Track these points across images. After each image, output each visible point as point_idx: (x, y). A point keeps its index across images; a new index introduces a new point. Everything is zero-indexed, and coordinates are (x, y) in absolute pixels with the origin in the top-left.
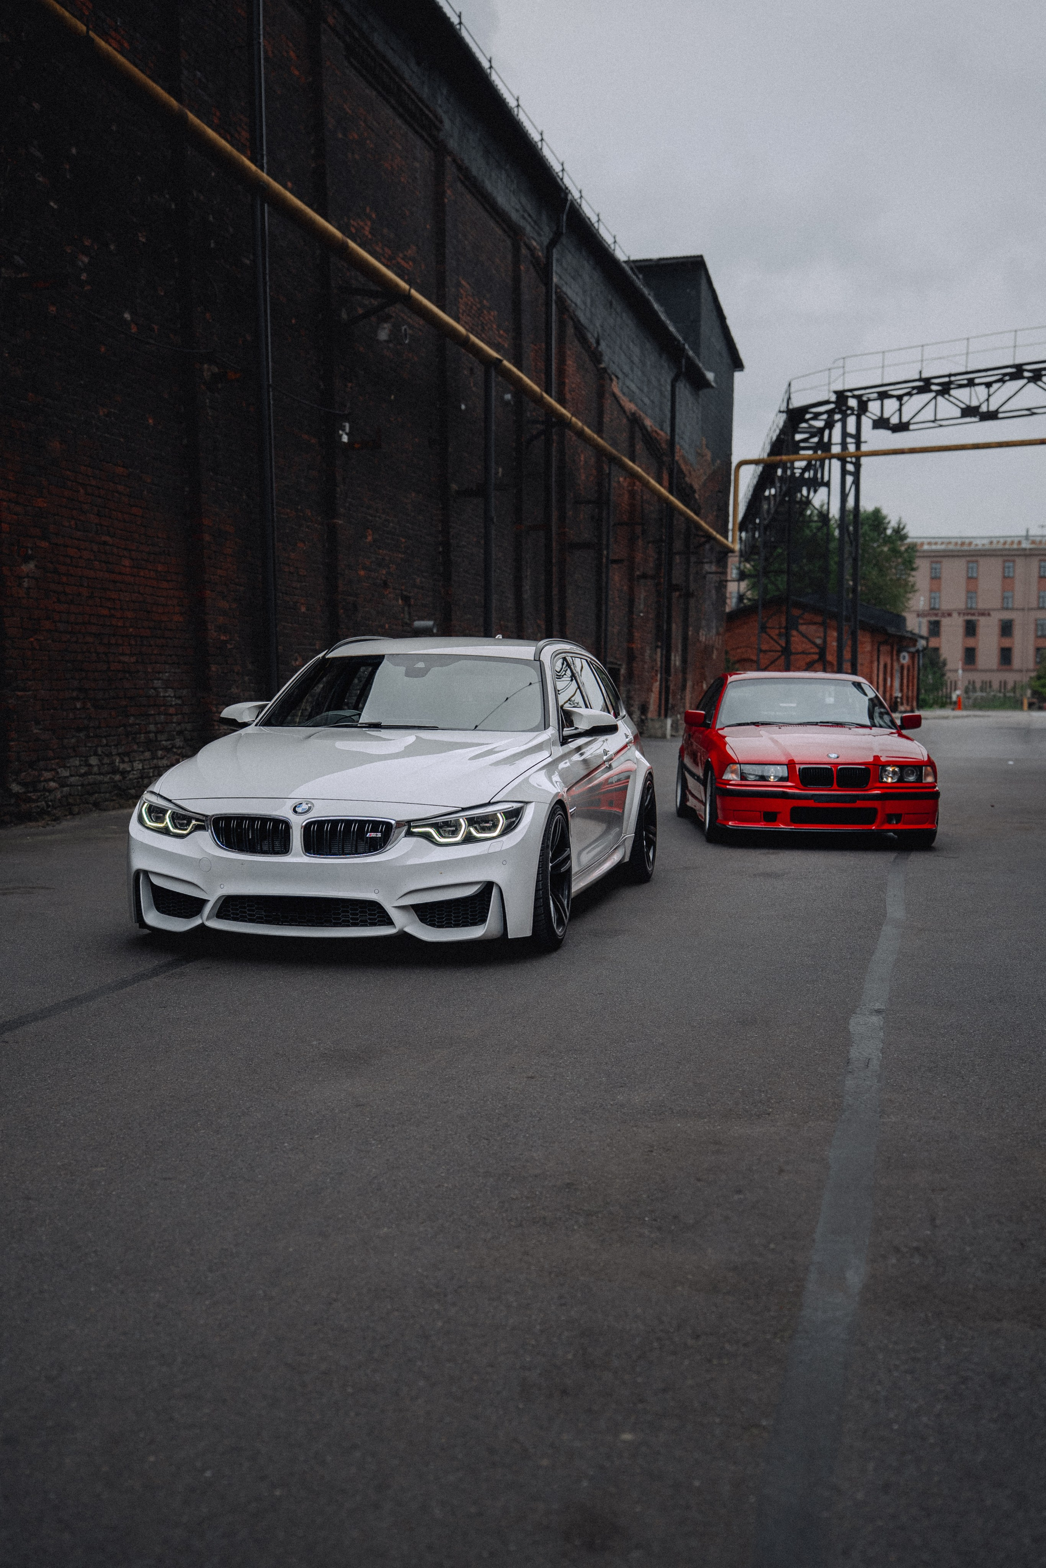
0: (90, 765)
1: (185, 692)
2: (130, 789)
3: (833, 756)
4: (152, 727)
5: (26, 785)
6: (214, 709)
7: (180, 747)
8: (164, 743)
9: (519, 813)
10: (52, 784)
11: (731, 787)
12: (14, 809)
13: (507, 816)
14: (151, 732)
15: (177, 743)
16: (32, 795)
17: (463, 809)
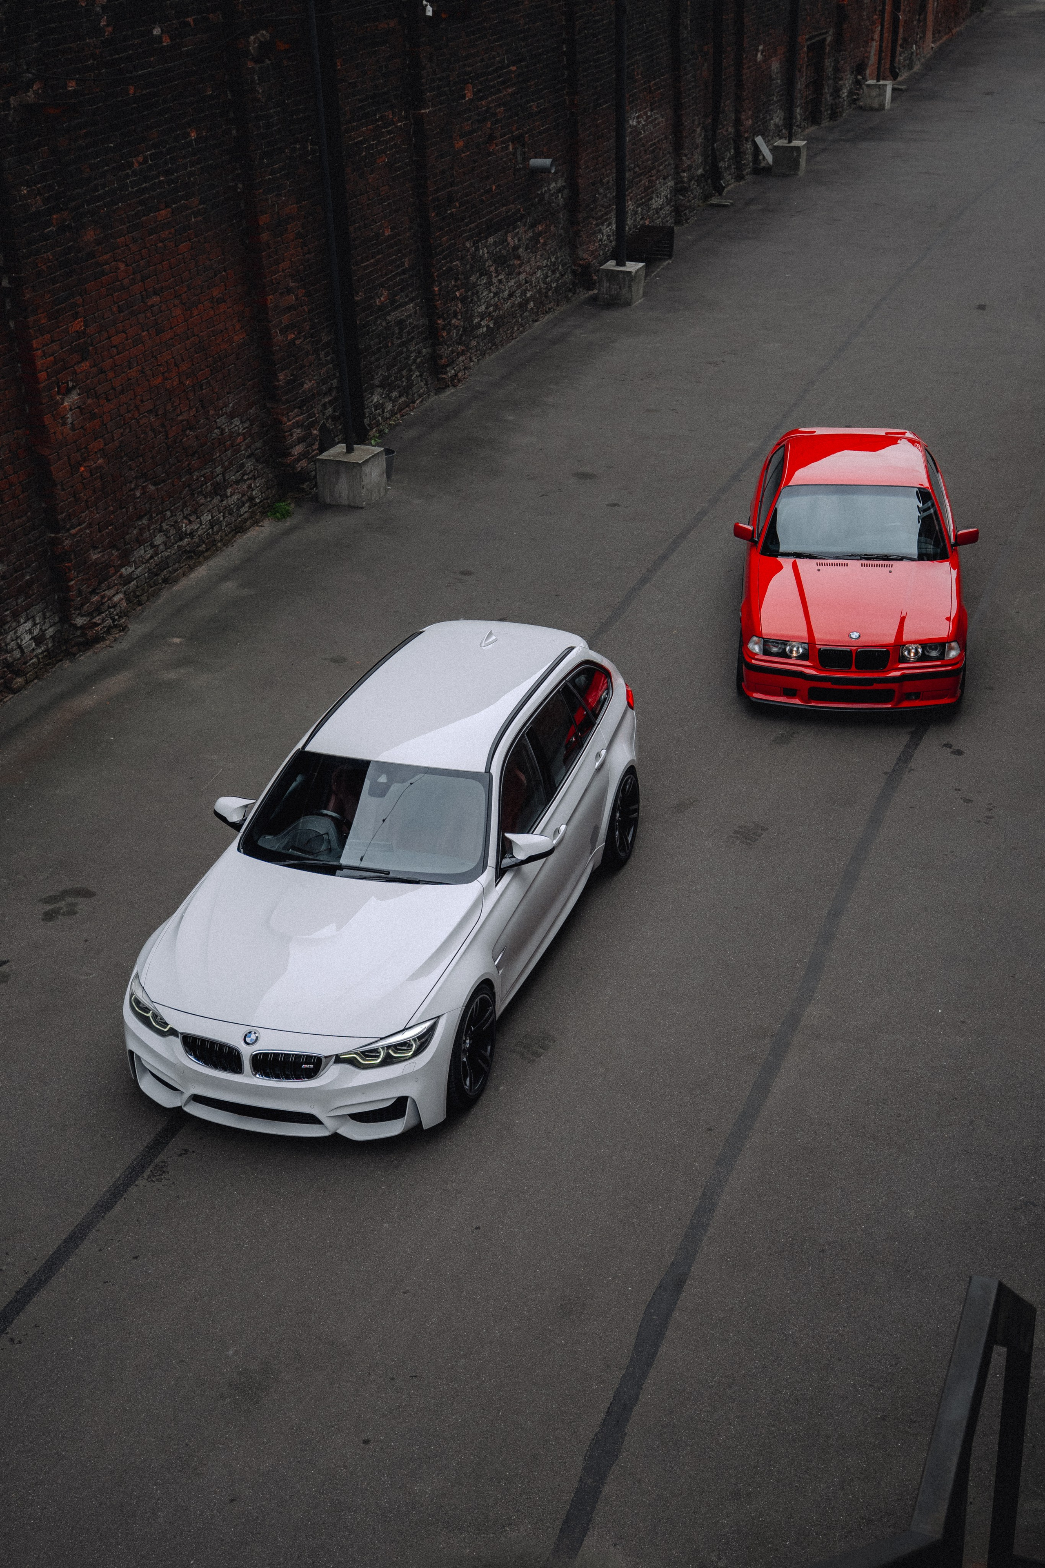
0: (157, 546)
1: (252, 411)
2: (200, 546)
3: (855, 635)
5: (90, 614)
6: (285, 419)
7: (251, 471)
8: (233, 477)
9: (431, 1030)
10: (116, 599)
11: (753, 661)
12: (81, 640)
13: (420, 1037)
14: (218, 475)
15: (248, 468)
16: (97, 620)
17: (382, 1039)
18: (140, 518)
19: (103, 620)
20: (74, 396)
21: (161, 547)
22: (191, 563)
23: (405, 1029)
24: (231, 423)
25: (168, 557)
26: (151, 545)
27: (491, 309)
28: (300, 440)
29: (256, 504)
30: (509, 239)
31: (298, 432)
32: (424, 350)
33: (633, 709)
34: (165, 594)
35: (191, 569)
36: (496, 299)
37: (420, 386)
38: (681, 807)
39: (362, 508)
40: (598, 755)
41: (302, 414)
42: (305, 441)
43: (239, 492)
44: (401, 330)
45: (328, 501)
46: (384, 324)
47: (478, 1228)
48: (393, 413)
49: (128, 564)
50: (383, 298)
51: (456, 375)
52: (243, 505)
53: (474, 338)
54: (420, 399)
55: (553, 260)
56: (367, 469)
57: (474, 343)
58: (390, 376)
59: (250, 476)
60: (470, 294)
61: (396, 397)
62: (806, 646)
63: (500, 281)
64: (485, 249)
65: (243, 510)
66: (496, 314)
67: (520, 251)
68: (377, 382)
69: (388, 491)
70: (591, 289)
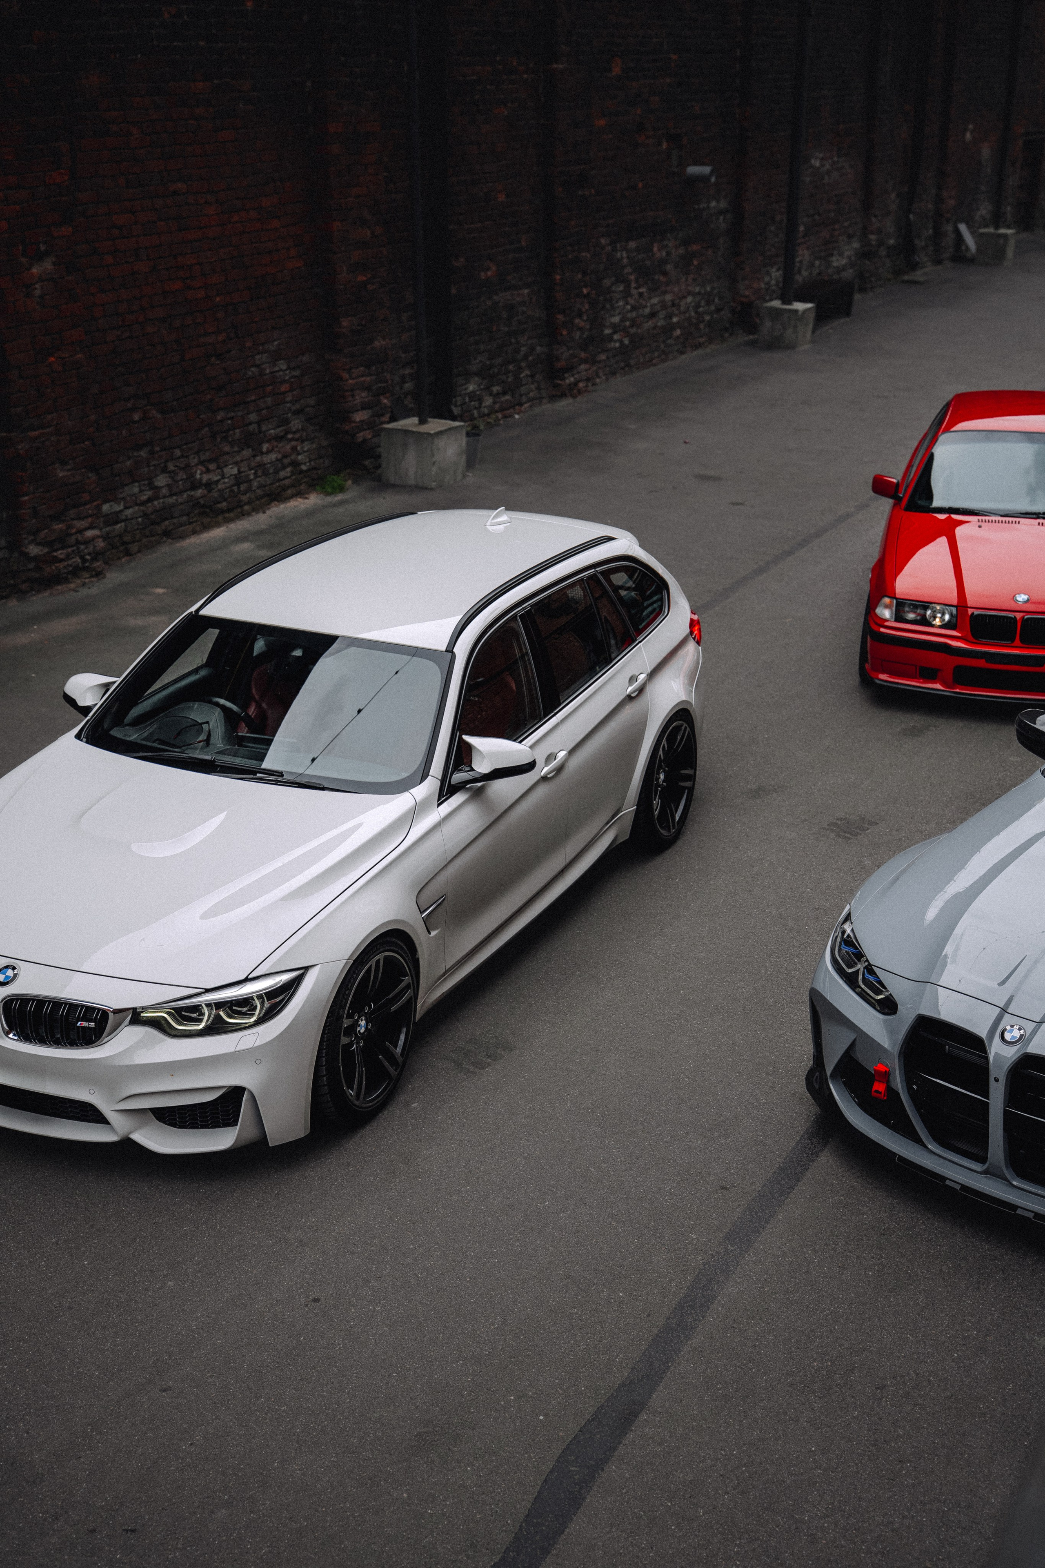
0: (158, 488)
1: (305, 358)
2: (219, 503)
3: (1022, 598)
4: (253, 417)
5: (49, 544)
6: (345, 375)
7: (298, 430)
8: (272, 431)
9: (291, 986)
10: (90, 533)
11: (882, 630)
12: (36, 575)
13: (271, 994)
14: (251, 423)
15: (294, 425)
16: (60, 554)
17: (208, 991)
18: (139, 447)
19: (68, 557)
20: (48, 265)
21: (164, 491)
22: (206, 520)
23: (246, 980)
24: (275, 365)
25: (173, 505)
26: (149, 484)
27: (628, 323)
28: (364, 407)
29: (301, 472)
30: (655, 249)
31: (361, 397)
32: (538, 348)
33: (698, 643)
34: (164, 549)
35: (206, 528)
36: (634, 314)
37: (529, 388)
38: (759, 792)
39: (432, 489)
40: (632, 679)
42: (369, 408)
43: (279, 452)
44: (510, 316)
45: (392, 480)
46: (489, 303)
47: (317, 1300)
49: (116, 500)
50: (490, 272)
51: (576, 384)
52: (284, 468)
53: (603, 349)
54: (529, 404)
55: (708, 289)
56: (441, 443)
57: (603, 357)
58: (492, 366)
59: (297, 436)
60: (601, 298)
61: (498, 394)
62: (954, 610)
63: (641, 295)
64: (625, 254)
65: (282, 474)
66: (633, 330)
67: (669, 267)
68: (474, 368)
69: (464, 476)
70: (750, 333)
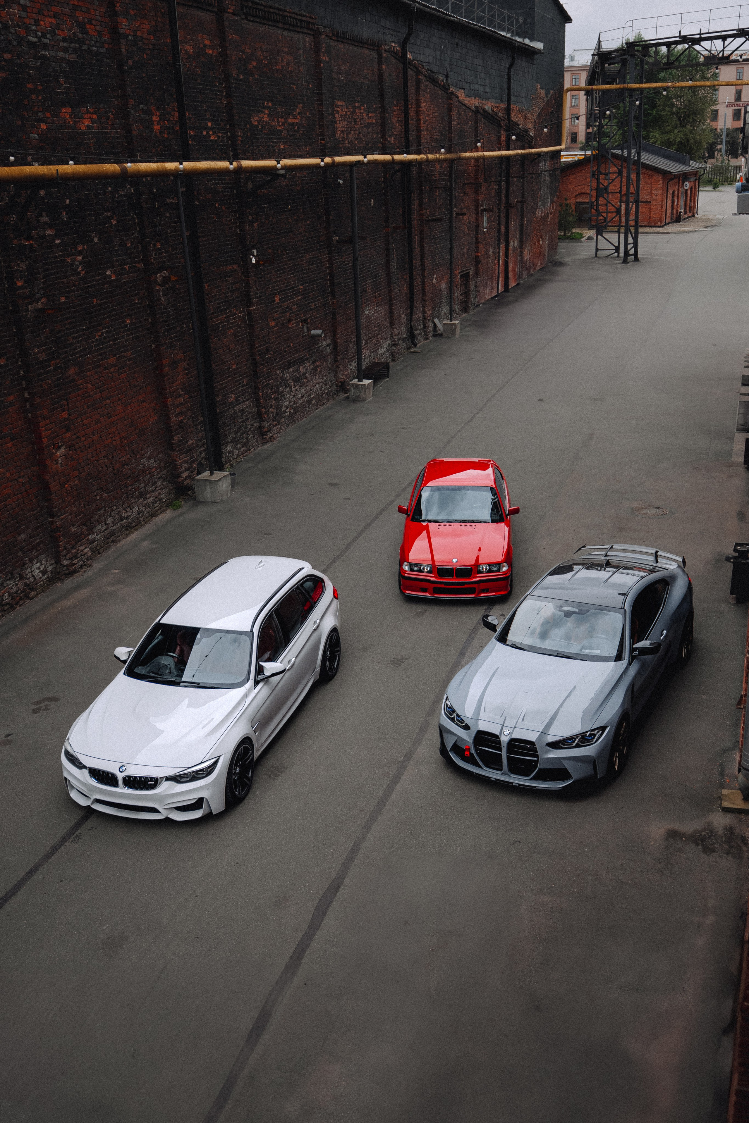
0: (109, 524)
1: (161, 456)
2: (132, 524)
3: (455, 560)
4: (142, 485)
5: (71, 559)
6: (178, 459)
7: (160, 486)
8: (150, 489)
9: (216, 763)
10: (85, 551)
11: (406, 575)
12: (66, 572)
13: (209, 767)
14: (142, 488)
15: (159, 484)
16: (75, 562)
17: (189, 768)
18: (99, 510)
19: (78, 562)
20: (63, 450)
21: (111, 525)
22: (127, 532)
23: (201, 763)
24: (149, 462)
25: (114, 530)
26: (105, 523)
27: (292, 403)
28: (186, 470)
29: (163, 502)
30: (301, 369)
31: (185, 466)
32: (255, 424)
33: (337, 599)
34: (113, 549)
35: (127, 535)
36: (294, 399)
37: (253, 442)
38: (365, 649)
39: (218, 503)
40: (315, 622)
41: (187, 456)
42: (189, 470)
43: (154, 496)
44: (242, 414)
45: (201, 500)
46: (233, 411)
48: (238, 455)
49: (93, 533)
50: (232, 398)
52: (156, 503)
53: (282, 418)
54: (254, 448)
55: (325, 379)
56: (220, 483)
57: (283, 420)
58: (236, 437)
59: (160, 488)
60: (280, 396)
61: (240, 448)
62: (431, 566)
63: (296, 390)
64: (288, 375)
65: (156, 505)
66: (294, 406)
67: (307, 375)
68: (229, 440)
69: (231, 494)
70: (345, 393)
